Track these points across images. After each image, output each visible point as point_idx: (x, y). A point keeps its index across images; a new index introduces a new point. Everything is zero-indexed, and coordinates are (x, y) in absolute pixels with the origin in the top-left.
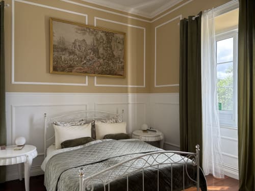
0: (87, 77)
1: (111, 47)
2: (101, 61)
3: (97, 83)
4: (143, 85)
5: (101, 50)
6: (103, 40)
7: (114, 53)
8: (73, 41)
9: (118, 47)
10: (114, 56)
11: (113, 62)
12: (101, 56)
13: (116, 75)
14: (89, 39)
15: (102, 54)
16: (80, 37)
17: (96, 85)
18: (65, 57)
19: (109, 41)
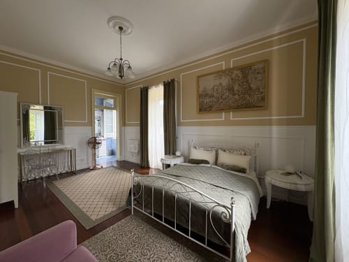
0: (224, 114)
1: (247, 81)
2: (237, 97)
3: (233, 117)
4: (301, 115)
5: (236, 88)
6: (239, 77)
7: (252, 86)
8: (212, 87)
9: (256, 78)
10: (251, 89)
11: (250, 95)
12: (236, 92)
13: (254, 107)
14: (225, 81)
15: (237, 90)
16: (217, 82)
17: (231, 119)
18: (207, 100)
19: (245, 76)
